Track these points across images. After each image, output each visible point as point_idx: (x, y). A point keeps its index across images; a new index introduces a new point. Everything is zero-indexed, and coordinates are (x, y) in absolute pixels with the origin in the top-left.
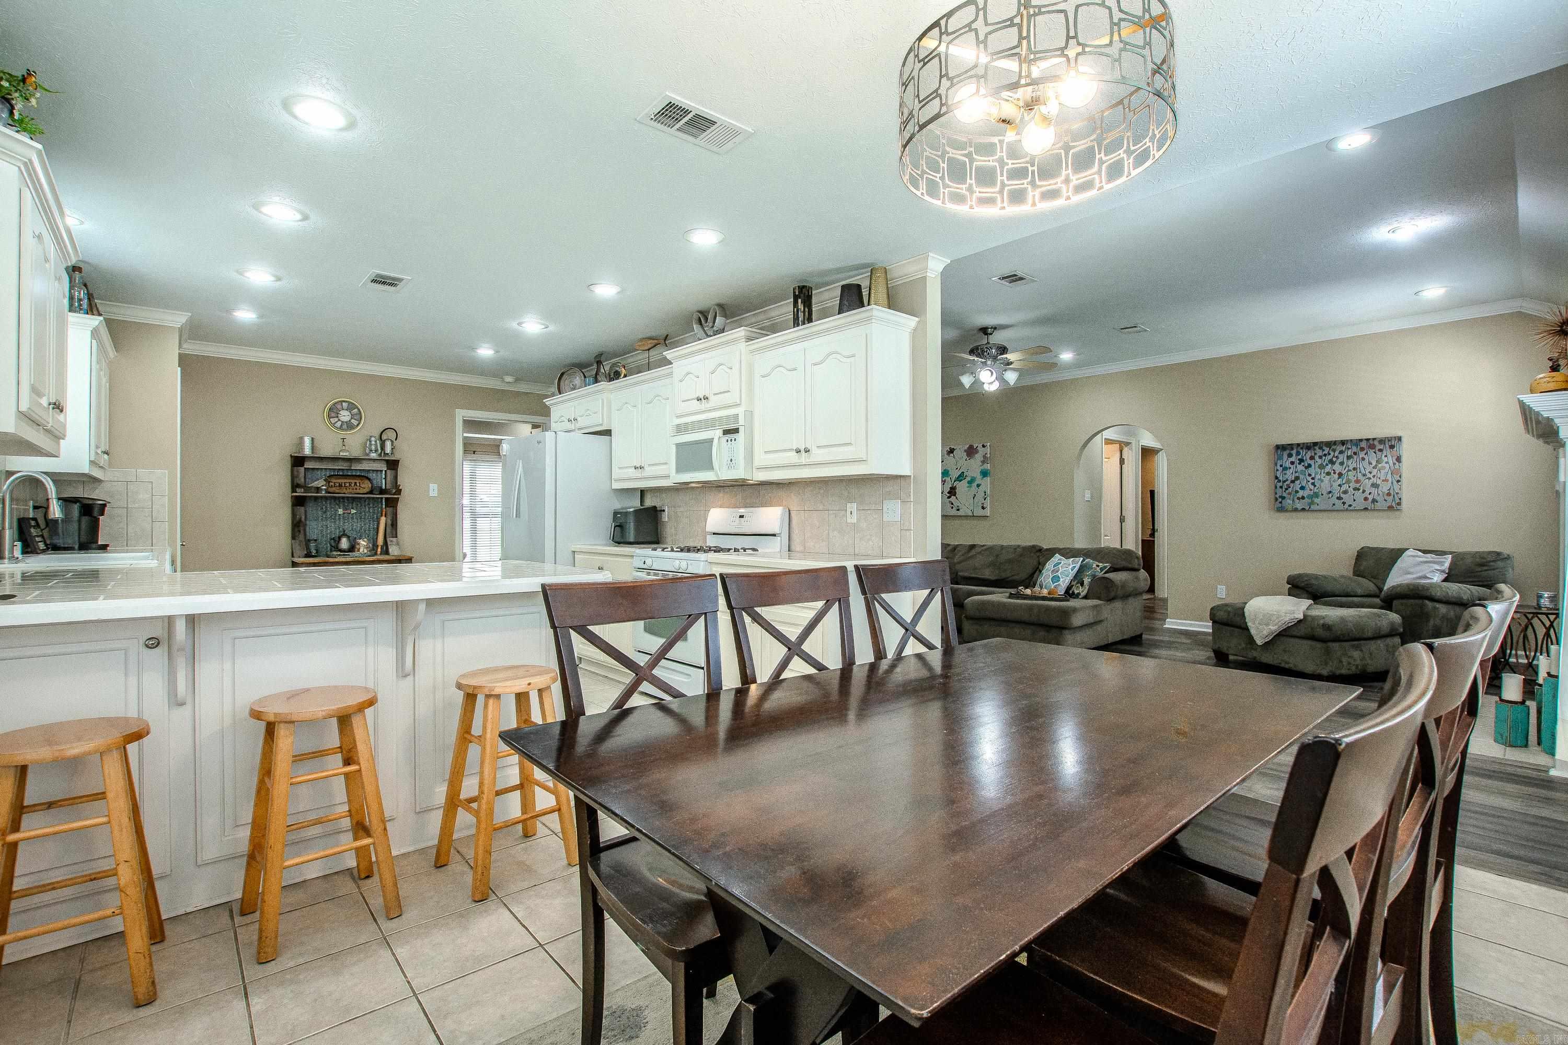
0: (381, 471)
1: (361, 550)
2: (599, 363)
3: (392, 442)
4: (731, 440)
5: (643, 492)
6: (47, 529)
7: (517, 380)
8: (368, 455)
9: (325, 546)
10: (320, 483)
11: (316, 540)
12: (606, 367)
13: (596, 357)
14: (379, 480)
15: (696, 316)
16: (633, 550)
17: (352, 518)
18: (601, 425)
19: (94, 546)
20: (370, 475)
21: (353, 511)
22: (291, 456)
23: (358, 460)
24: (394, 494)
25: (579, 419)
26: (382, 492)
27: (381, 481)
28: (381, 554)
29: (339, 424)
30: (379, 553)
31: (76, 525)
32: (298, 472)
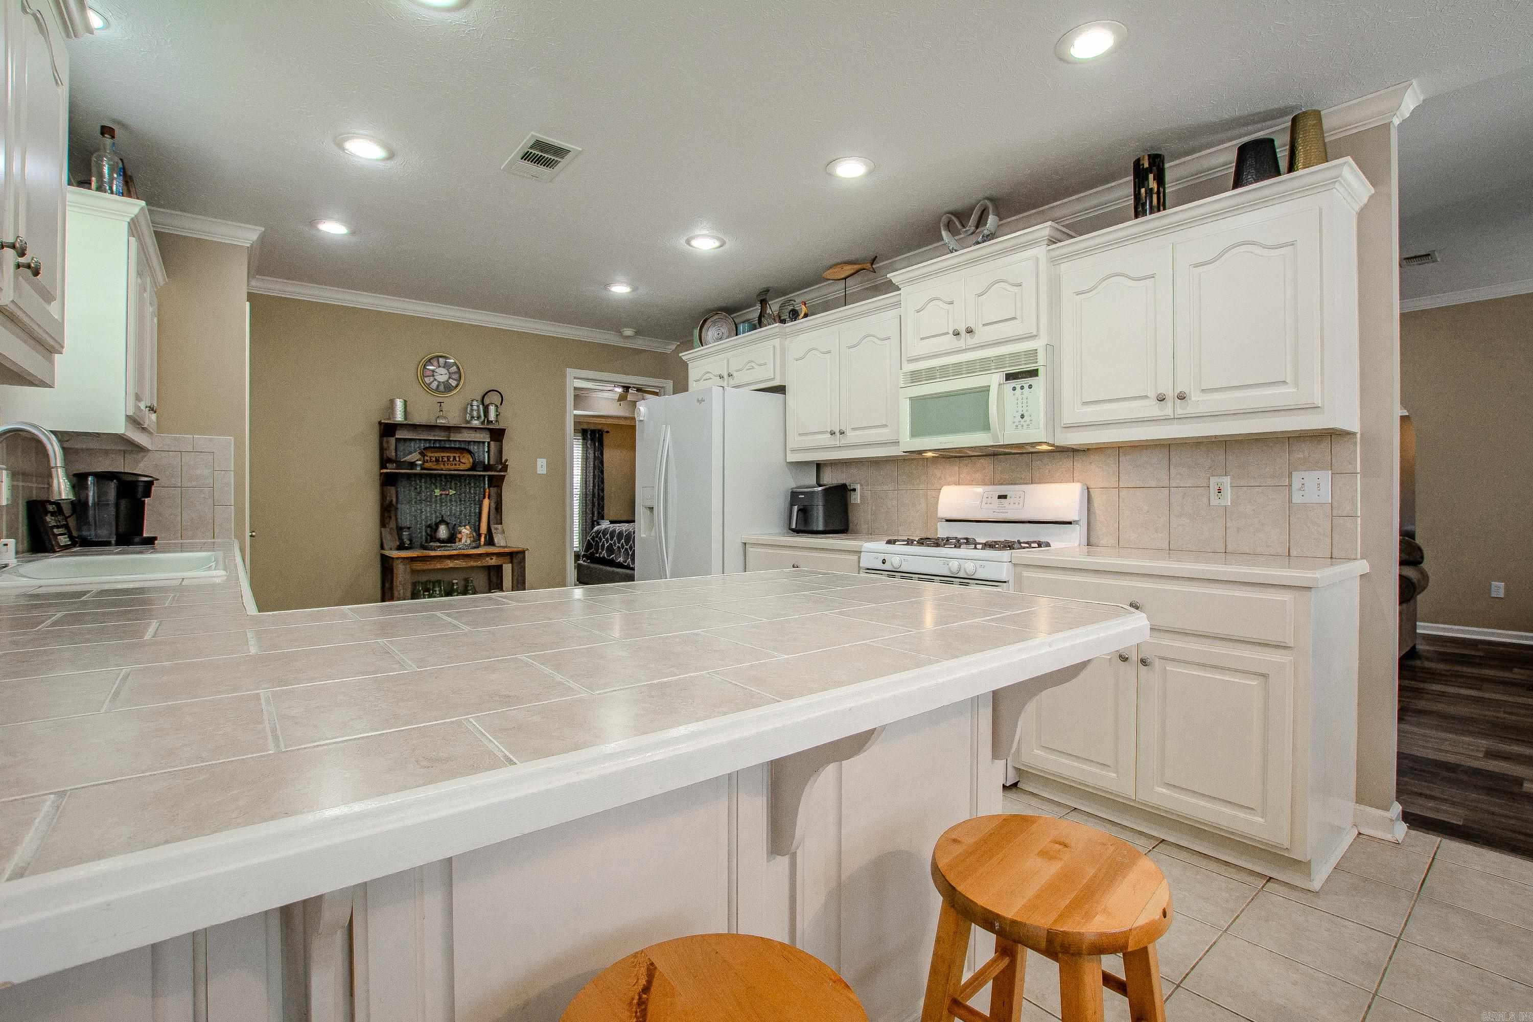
0: (484, 442)
1: (463, 541)
2: (763, 302)
3: (496, 406)
4: (1022, 388)
5: (819, 466)
6: (74, 516)
7: (638, 333)
8: (468, 422)
9: (421, 535)
10: (414, 457)
11: (409, 528)
12: (774, 306)
13: (758, 295)
14: (481, 454)
15: (944, 219)
16: (823, 541)
17: (451, 501)
18: (773, 379)
19: (137, 539)
20: (471, 448)
21: (452, 492)
22: (380, 423)
23: (457, 429)
24: (501, 471)
25: (735, 374)
26: (487, 468)
27: (484, 454)
28: (485, 545)
29: (434, 385)
30: (482, 543)
31: (112, 510)
32: (388, 442)
